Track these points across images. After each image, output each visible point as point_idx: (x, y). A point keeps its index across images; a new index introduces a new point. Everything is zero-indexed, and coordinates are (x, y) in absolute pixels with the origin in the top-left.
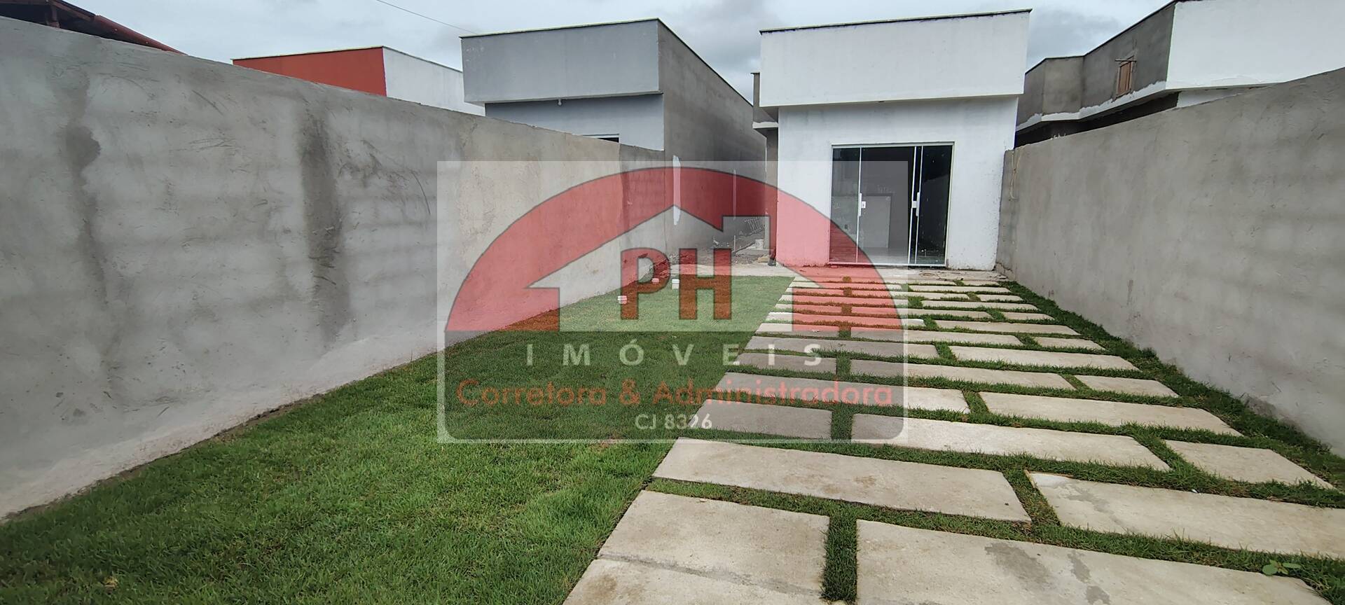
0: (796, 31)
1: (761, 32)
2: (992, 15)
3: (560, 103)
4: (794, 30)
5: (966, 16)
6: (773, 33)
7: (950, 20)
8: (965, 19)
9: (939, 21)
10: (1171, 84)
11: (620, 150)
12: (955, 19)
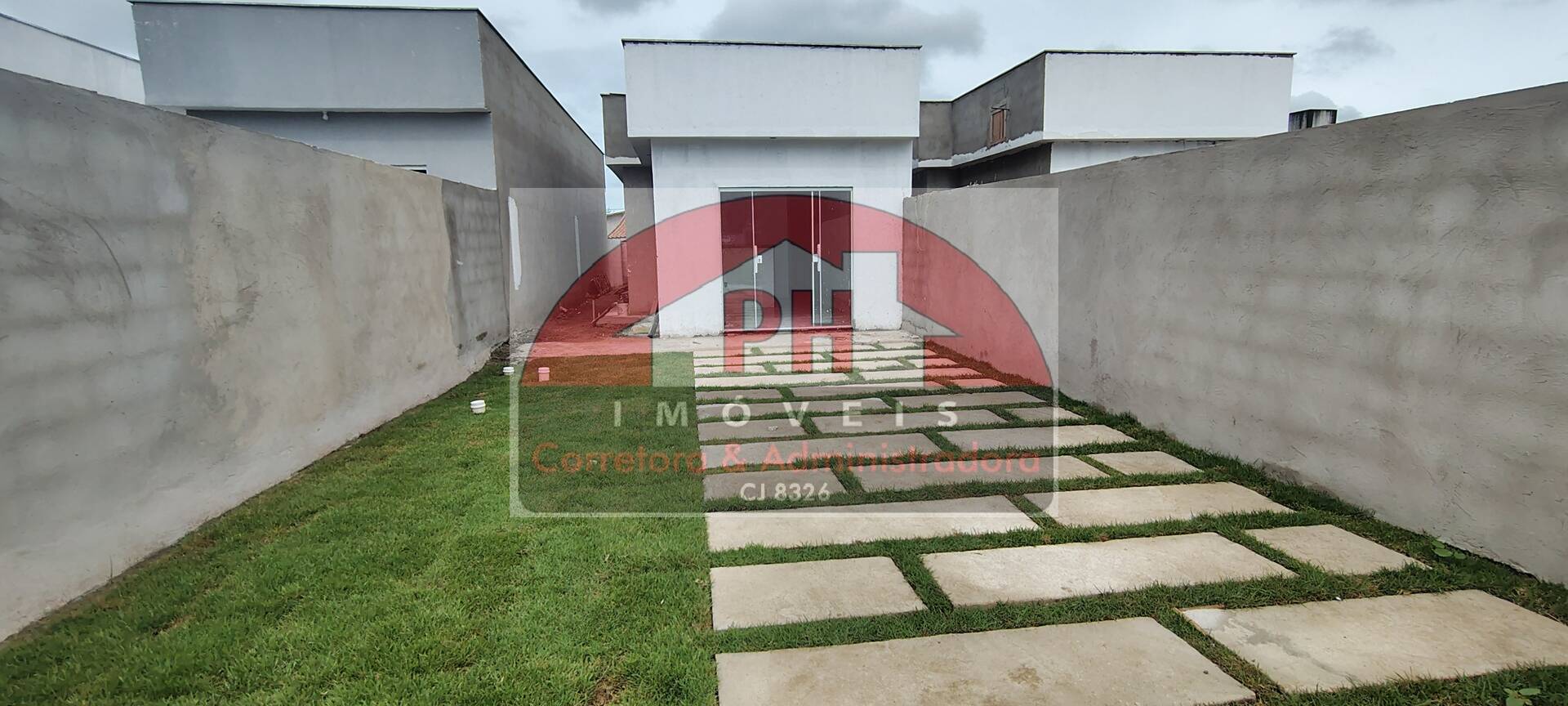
0: (668, 45)
1: (624, 42)
2: (883, 48)
3: (325, 117)
4: (666, 43)
5: (858, 47)
6: (639, 44)
7: (842, 49)
8: (857, 50)
9: (830, 49)
10: (1047, 134)
11: (443, 187)
12: (847, 49)
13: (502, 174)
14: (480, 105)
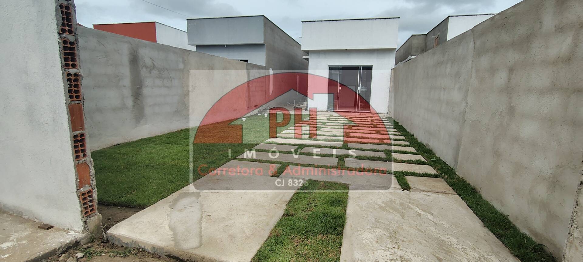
1: (302, 22)
2: (386, 19)
3: (225, 46)
4: (314, 21)
5: (376, 19)
6: (307, 22)
7: (371, 20)
9: (367, 20)
11: (249, 65)
13: (268, 62)
14: (262, 42)
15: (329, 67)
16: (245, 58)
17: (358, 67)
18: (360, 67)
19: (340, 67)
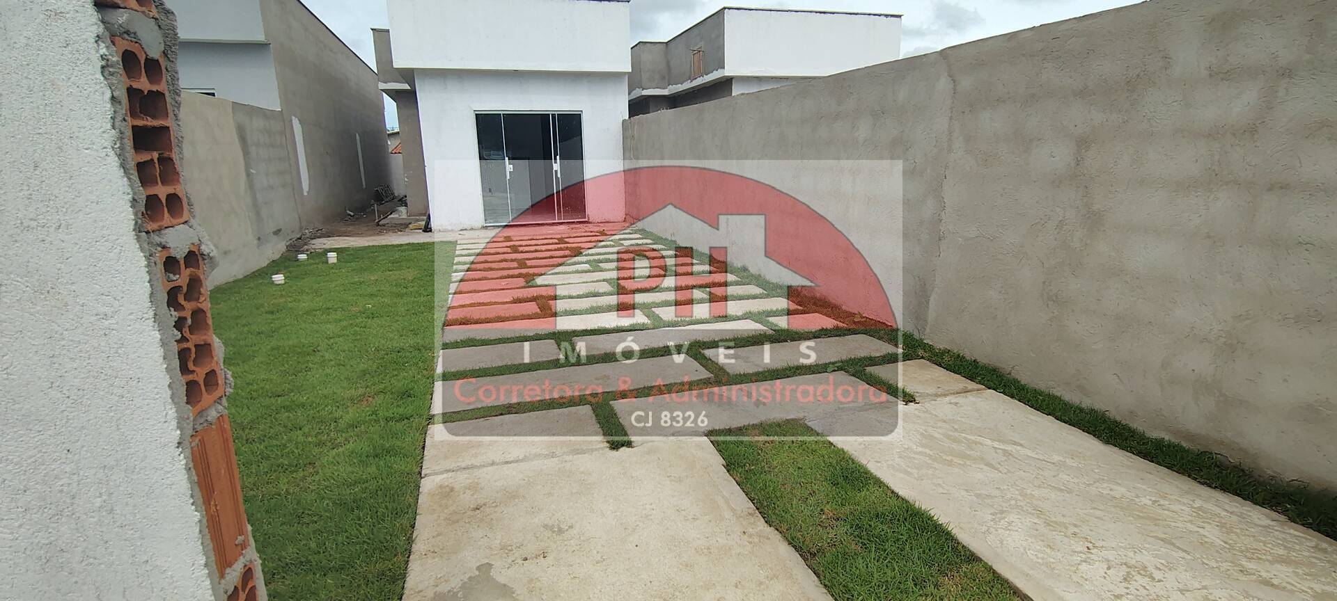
8: (579, 1)
10: (728, 71)
11: (233, 108)
13: (285, 97)
14: (261, 38)
15: (476, 115)
16: (207, 85)
17: (549, 115)
18: (552, 114)
19: (503, 114)
